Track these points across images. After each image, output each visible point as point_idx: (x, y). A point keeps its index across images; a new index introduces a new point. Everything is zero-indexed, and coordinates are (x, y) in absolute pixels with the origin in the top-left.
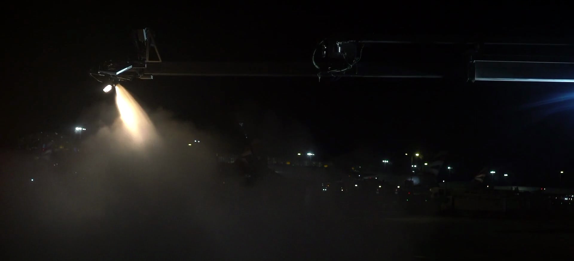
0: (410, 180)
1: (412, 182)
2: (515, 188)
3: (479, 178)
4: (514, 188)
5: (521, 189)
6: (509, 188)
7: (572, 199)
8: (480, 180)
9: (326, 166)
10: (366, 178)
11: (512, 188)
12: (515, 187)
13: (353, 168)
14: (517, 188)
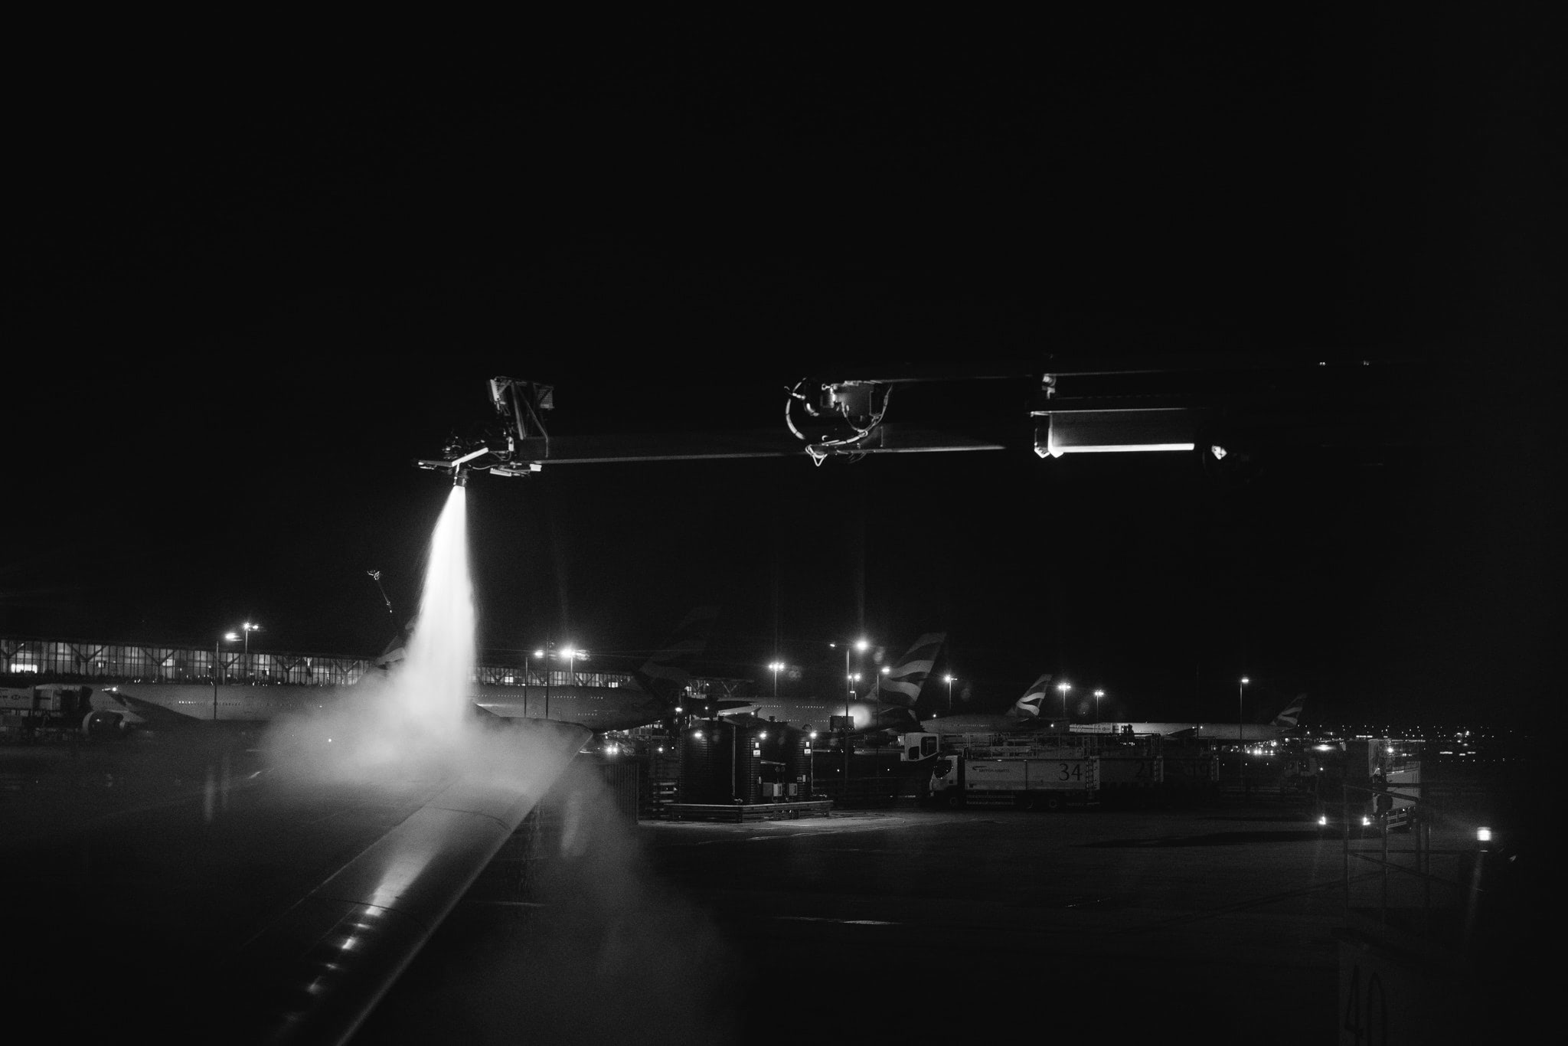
0: (843, 714)
1: (847, 720)
2: (1125, 727)
3: (1029, 703)
4: (1120, 727)
5: (1140, 729)
6: (1105, 728)
7: (1272, 752)
8: (1031, 708)
9: (615, 685)
10: (726, 713)
11: (1114, 729)
12: (1123, 724)
13: (688, 688)
14: (1130, 727)
